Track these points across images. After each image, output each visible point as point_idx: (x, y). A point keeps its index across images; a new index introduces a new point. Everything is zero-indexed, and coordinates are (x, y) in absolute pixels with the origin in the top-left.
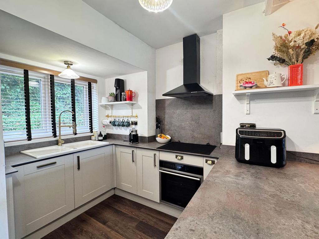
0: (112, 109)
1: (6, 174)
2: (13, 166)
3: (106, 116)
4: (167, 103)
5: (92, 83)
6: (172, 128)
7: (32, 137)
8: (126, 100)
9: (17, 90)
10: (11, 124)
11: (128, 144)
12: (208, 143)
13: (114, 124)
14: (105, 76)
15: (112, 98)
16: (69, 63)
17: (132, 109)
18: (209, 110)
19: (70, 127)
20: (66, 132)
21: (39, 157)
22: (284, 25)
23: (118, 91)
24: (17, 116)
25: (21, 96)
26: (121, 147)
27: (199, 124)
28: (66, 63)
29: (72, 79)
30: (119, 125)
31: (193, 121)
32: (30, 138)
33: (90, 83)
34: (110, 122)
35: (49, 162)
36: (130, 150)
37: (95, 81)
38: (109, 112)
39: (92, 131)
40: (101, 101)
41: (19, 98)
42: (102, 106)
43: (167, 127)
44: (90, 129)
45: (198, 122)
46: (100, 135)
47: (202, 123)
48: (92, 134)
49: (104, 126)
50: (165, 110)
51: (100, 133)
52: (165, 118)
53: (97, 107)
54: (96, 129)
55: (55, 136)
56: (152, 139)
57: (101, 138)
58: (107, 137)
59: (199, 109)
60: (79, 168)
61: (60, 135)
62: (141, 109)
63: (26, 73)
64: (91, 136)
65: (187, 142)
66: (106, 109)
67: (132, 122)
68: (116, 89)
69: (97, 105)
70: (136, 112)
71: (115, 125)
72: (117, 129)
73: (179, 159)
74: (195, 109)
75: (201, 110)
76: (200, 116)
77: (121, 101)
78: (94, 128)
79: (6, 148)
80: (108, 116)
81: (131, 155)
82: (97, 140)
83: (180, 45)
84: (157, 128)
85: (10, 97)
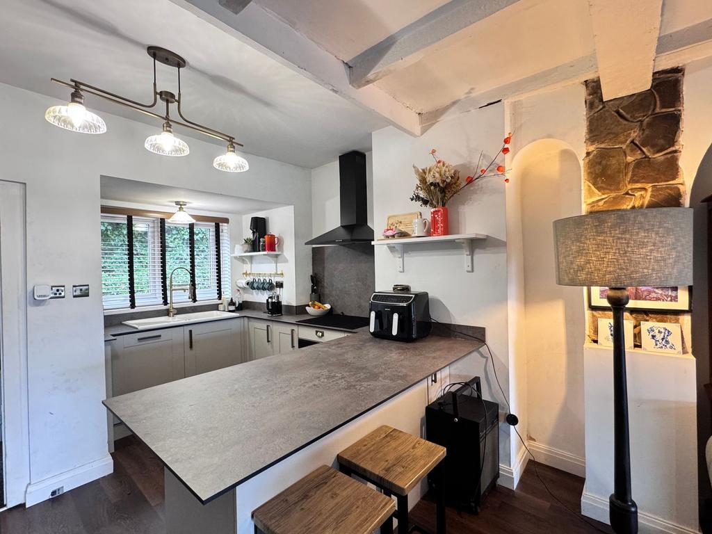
0: (251, 263)
1: (105, 341)
2: (114, 335)
3: (244, 274)
4: (327, 252)
5: (220, 224)
6: (334, 293)
7: (136, 305)
8: (265, 250)
10: (114, 286)
11: (266, 316)
13: (252, 286)
14: (239, 213)
15: (247, 247)
16: (181, 203)
17: (276, 263)
19: (184, 290)
20: (180, 298)
21: (141, 328)
22: (434, 152)
23: (256, 235)
26: (256, 320)
28: (177, 203)
29: (190, 225)
30: (258, 288)
31: (359, 281)
32: (133, 306)
33: (218, 223)
34: (248, 284)
35: (152, 335)
36: (263, 325)
37: (226, 221)
38: (247, 267)
39: (220, 298)
40: (234, 250)
42: (236, 258)
43: (327, 291)
44: (218, 294)
46: (232, 303)
48: (220, 302)
49: (239, 289)
50: (324, 263)
51: (232, 300)
52: (324, 276)
53: (229, 260)
54: (227, 295)
55: (165, 303)
56: (300, 310)
57: (232, 308)
58: (243, 306)
60: (191, 347)
61: (171, 302)
62: (287, 264)
63: (130, 219)
64: (218, 304)
66: (244, 263)
67: (276, 283)
68: (254, 233)
69: (229, 257)
70: (281, 267)
71: (253, 288)
72: (257, 294)
73: (319, 337)
76: (368, 274)
77: (259, 251)
78: (223, 293)
79: (106, 317)
80: (246, 274)
81: (266, 332)
82: (226, 310)
83: (335, 166)
84: (312, 292)
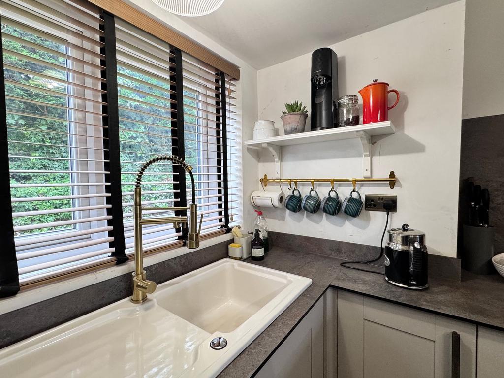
0: (281, 159)
3: (261, 180)
8: (356, 121)
9: (41, 127)
13: (295, 204)
17: (372, 155)
24: (43, 182)
25: (49, 141)
34: (281, 200)
38: (273, 169)
39: (227, 229)
40: (252, 134)
41: (46, 146)
46: (256, 242)
49: (260, 210)
51: (257, 235)
57: (260, 252)
61: (139, 253)
64: (228, 242)
66: (259, 160)
67: (368, 200)
78: (232, 219)
80: (265, 181)
82: (245, 256)
85: (27, 142)
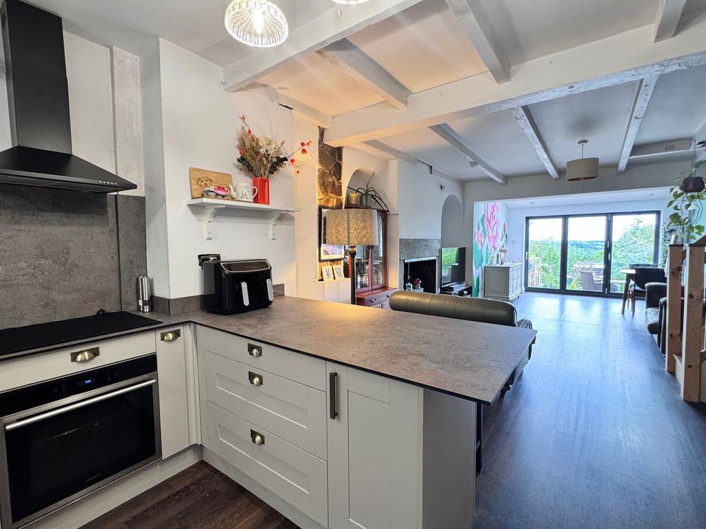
12: (101, 310)
18: (97, 230)
22: (244, 117)
27: (68, 266)
45: (63, 259)
47: (77, 262)
59: (64, 225)
65: (26, 324)
73: (83, 361)
74: (51, 224)
75: (74, 228)
76: (71, 245)
